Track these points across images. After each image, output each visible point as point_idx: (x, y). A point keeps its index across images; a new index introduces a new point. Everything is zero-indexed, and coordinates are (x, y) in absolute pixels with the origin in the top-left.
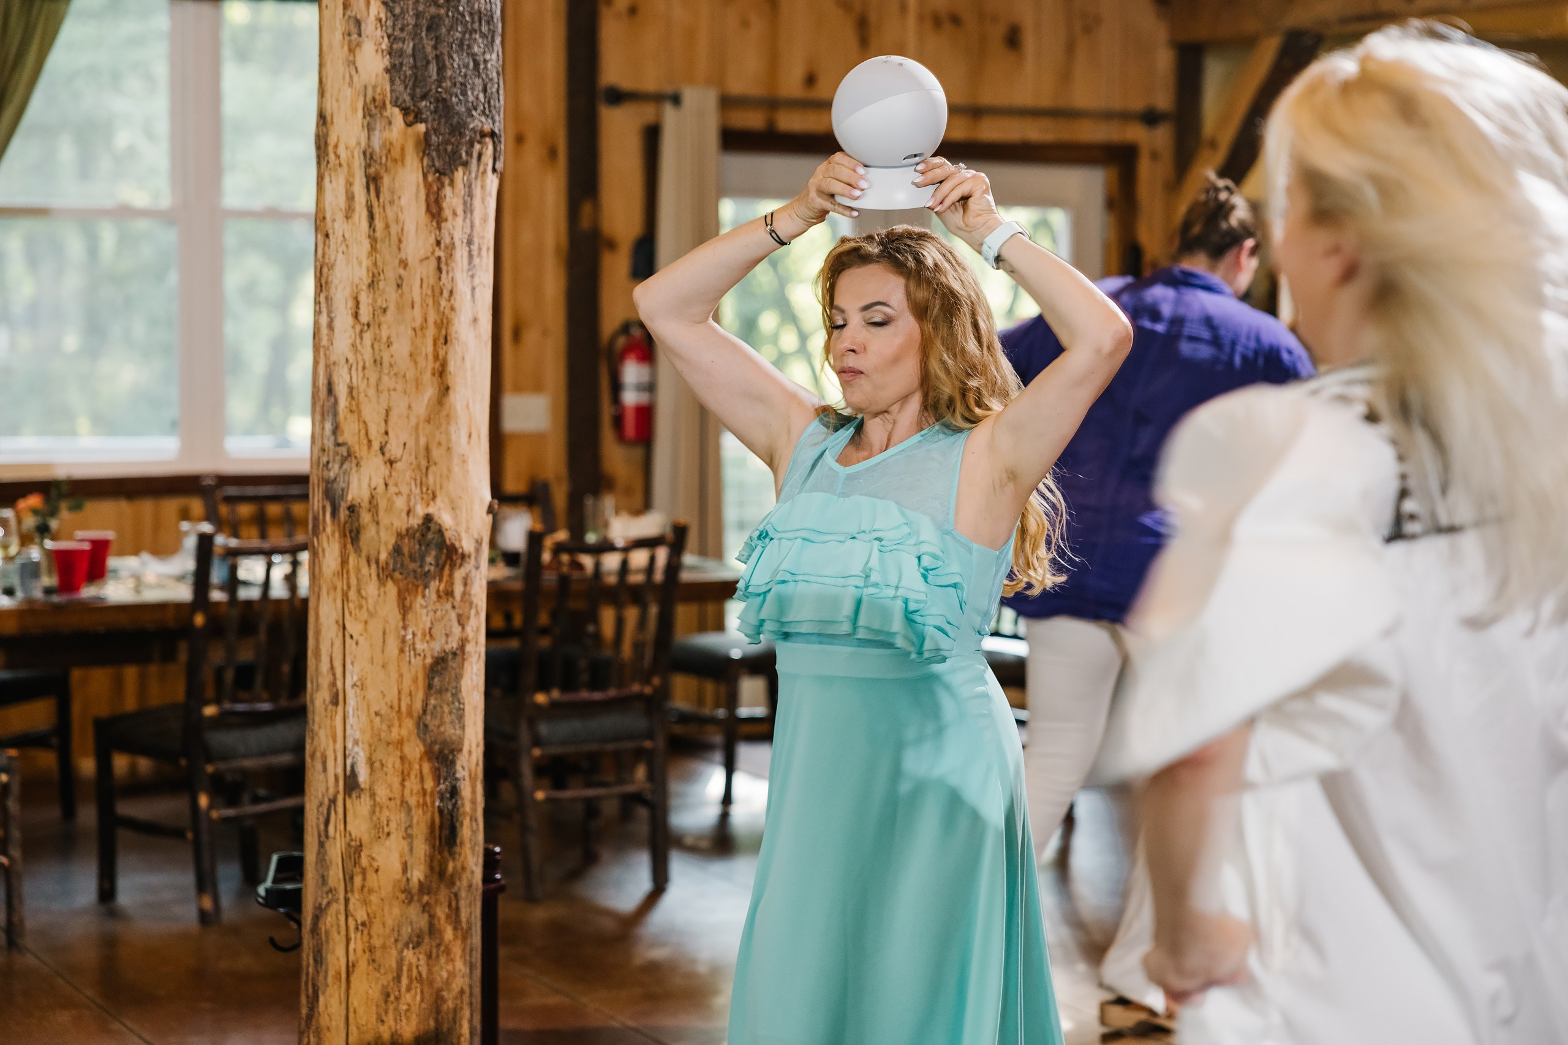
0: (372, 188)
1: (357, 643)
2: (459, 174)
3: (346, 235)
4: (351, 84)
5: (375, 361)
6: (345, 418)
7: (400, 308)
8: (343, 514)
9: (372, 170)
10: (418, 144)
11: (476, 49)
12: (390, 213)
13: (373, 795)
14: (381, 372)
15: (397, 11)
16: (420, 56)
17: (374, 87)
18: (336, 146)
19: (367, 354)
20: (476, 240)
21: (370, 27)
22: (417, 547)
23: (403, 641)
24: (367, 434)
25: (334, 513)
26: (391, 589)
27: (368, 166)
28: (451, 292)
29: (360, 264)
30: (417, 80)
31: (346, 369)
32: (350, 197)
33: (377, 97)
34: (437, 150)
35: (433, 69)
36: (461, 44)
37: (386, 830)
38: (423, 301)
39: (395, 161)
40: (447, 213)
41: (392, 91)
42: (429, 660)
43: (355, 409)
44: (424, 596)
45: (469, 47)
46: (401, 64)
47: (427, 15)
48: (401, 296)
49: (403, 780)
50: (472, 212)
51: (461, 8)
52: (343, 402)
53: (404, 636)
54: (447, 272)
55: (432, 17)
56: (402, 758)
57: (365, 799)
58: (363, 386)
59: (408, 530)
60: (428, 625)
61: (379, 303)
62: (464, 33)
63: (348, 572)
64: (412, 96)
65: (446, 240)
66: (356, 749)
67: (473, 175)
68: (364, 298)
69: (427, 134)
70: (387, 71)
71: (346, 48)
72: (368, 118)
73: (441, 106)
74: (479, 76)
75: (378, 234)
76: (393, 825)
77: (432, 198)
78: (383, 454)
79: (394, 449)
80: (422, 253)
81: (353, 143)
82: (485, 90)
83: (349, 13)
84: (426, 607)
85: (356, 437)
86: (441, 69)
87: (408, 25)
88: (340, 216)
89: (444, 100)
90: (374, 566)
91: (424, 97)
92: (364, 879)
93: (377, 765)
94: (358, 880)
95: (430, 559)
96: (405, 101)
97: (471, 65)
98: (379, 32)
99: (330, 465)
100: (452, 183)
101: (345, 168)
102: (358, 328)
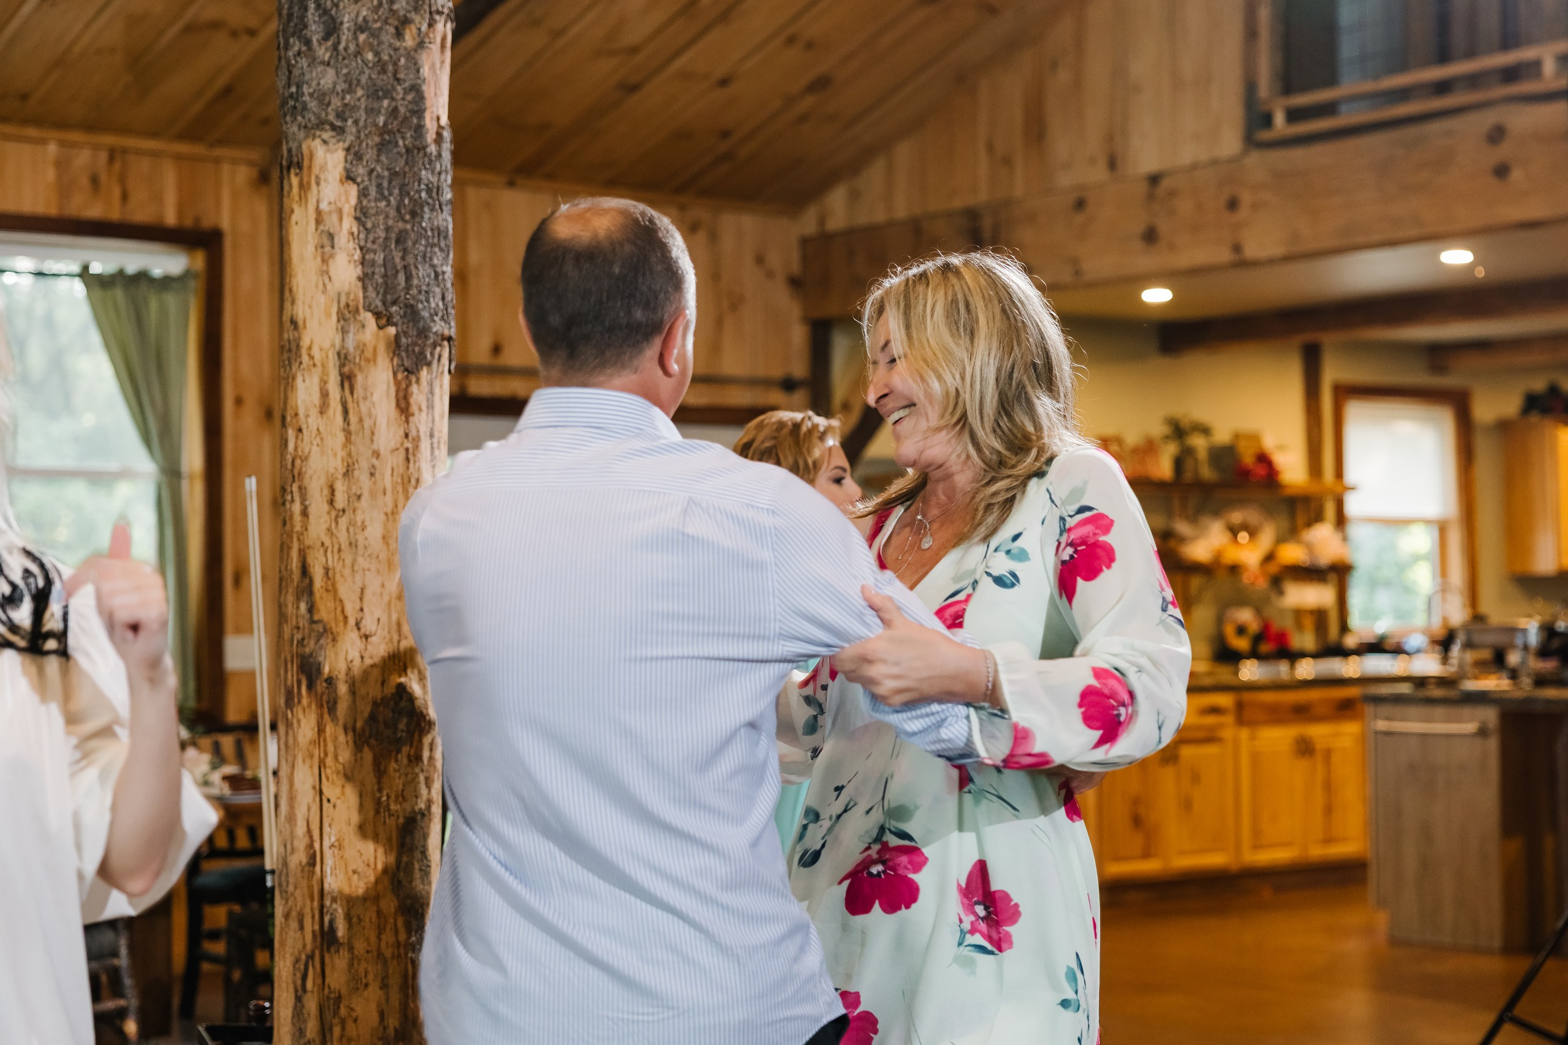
0: (346, 385)
1: (334, 806)
2: (424, 373)
3: (320, 429)
4: (324, 291)
5: (350, 544)
6: (321, 598)
7: (373, 494)
8: (321, 686)
9: (346, 369)
10: (388, 345)
11: (435, 261)
12: (364, 408)
13: (351, 949)
14: (356, 553)
15: (369, 225)
16: (389, 266)
17: (348, 294)
18: (310, 348)
19: (343, 537)
20: (436, 434)
21: (343, 240)
22: (391, 715)
23: (378, 802)
24: (343, 611)
25: (310, 687)
26: (368, 755)
27: (342, 366)
28: (418, 480)
29: (335, 455)
30: (388, 287)
31: (322, 551)
32: (325, 394)
33: (351, 303)
34: (407, 351)
35: (401, 277)
36: (424, 256)
37: (364, 981)
38: (394, 488)
39: (368, 360)
40: (414, 408)
41: (365, 297)
42: (401, 820)
43: (332, 588)
44: (396, 761)
45: (431, 259)
46: (373, 273)
47: (396, 230)
48: (375, 483)
49: (380, 934)
50: (433, 408)
51: (424, 224)
52: (318, 582)
53: (380, 798)
54: (415, 462)
55: (401, 231)
56: (379, 913)
57: (344, 954)
58: (338, 567)
59: (382, 699)
60: (401, 787)
61: (354, 490)
62: (426, 247)
63: (325, 740)
64: (384, 303)
65: (413, 433)
66: (334, 906)
67: (434, 374)
68: (340, 487)
69: (397, 337)
70: (360, 279)
71: (319, 259)
72: (342, 322)
73: (409, 311)
74: (438, 286)
75: (353, 427)
76: (371, 976)
77: (401, 394)
78: (359, 629)
79: (369, 625)
80: (392, 445)
81: (327, 344)
82: (443, 298)
83: (321, 228)
84: (398, 771)
85: (333, 615)
86: (409, 278)
87: (379, 238)
88: (314, 412)
89: (412, 306)
90: (350, 734)
91: (394, 303)
92: (343, 1029)
93: (355, 920)
94: (337, 1031)
95: (402, 726)
96: (377, 307)
97: (433, 275)
98: (351, 245)
99: (306, 642)
100: (418, 381)
101: (319, 368)
102: (334, 513)
